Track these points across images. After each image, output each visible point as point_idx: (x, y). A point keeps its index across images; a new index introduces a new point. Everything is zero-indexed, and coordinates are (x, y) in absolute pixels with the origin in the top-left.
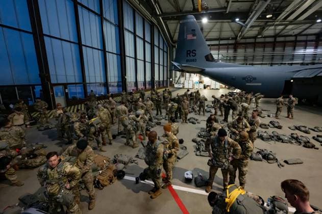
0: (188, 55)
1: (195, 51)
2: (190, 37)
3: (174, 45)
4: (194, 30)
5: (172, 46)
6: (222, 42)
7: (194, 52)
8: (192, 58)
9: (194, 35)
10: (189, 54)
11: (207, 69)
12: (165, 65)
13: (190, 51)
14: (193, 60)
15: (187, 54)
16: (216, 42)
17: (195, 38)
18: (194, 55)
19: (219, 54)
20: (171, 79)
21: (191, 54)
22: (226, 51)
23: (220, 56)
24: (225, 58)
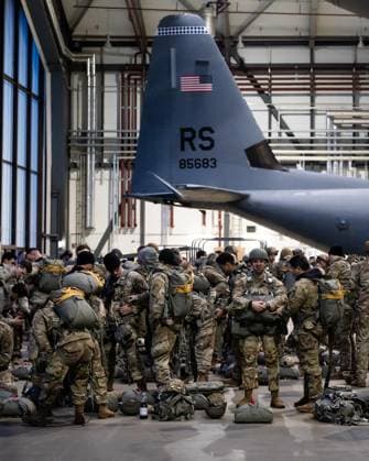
0: (187, 144)
1: (212, 132)
2: (190, 84)
3: (74, 57)
4: (206, 63)
5: (68, 61)
6: (325, 55)
7: (206, 134)
8: (200, 154)
9: (204, 79)
10: (190, 140)
11: (257, 196)
12: (21, 161)
13: (190, 130)
14: (205, 164)
15: (183, 140)
16: (298, 56)
17: (208, 87)
18: (207, 144)
19: (312, 113)
20: (62, 244)
21: (197, 142)
22: (350, 100)
23: (321, 122)
24: (347, 135)
